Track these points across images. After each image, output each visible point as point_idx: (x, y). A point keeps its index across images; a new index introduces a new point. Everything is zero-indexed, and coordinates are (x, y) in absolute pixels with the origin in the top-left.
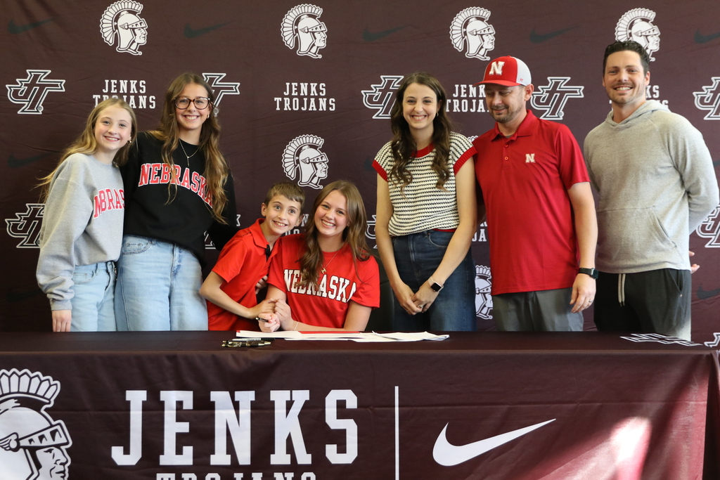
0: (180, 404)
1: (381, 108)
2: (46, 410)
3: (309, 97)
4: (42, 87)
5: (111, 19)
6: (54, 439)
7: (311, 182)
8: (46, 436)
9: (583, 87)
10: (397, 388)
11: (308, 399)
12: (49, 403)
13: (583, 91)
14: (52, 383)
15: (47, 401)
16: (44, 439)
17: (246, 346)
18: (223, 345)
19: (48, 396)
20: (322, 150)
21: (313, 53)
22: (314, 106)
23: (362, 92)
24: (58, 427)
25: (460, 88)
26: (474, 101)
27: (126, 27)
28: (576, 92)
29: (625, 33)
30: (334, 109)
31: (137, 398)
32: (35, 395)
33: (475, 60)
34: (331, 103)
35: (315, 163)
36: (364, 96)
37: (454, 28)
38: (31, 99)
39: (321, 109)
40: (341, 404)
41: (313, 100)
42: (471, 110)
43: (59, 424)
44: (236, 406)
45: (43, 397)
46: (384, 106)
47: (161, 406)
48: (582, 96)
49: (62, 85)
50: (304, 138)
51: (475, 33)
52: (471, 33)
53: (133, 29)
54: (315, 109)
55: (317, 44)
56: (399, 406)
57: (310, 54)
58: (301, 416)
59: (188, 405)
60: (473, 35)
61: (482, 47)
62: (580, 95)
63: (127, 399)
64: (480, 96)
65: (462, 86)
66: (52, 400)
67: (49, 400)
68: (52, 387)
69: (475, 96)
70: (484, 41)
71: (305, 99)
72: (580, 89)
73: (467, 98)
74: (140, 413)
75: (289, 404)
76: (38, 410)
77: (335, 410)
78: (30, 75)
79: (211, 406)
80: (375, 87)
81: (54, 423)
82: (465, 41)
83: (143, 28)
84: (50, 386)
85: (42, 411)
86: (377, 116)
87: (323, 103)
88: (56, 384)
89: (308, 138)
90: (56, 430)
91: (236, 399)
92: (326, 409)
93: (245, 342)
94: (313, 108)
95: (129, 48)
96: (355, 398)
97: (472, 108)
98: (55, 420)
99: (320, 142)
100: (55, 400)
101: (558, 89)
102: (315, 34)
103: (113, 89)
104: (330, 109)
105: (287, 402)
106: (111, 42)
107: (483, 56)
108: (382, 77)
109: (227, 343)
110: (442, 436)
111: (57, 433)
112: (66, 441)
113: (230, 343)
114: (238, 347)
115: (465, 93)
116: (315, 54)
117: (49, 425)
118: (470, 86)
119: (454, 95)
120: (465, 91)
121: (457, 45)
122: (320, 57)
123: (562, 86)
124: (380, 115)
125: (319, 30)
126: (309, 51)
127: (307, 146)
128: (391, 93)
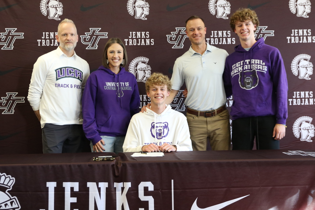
0: (72, 189)
2: (8, 191)
3: (141, 38)
4: (13, 36)
5: (45, 3)
6: (12, 206)
7: (143, 79)
8: (8, 204)
9: (274, 31)
10: (172, 181)
11: (130, 186)
12: (10, 188)
13: (274, 33)
14: (11, 178)
15: (9, 187)
16: (7, 206)
17: (104, 160)
18: (94, 160)
19: (9, 185)
20: (148, 64)
21: (143, 18)
22: (144, 43)
23: (167, 36)
24: (14, 200)
25: (214, 33)
26: (221, 39)
27: (53, 7)
28: (270, 33)
29: (294, 4)
30: (153, 44)
31: (51, 186)
32: (3, 184)
33: (221, 19)
34: (152, 41)
35: (144, 70)
36: (168, 38)
37: (210, 4)
38: (7, 42)
39: (147, 44)
40: (146, 189)
41: (143, 40)
42: (220, 43)
43: (15, 198)
44: (99, 189)
45: (7, 185)
46: (177, 42)
47: (63, 189)
48: (274, 35)
49: (22, 35)
50: (139, 58)
51: (221, 6)
52: (219, 6)
53: (56, 8)
54: (144, 44)
55: (145, 13)
56: (174, 189)
57: (141, 18)
58: (127, 195)
59: (76, 189)
60: (220, 7)
61: (224, 13)
62: (272, 35)
63: (47, 186)
64: (224, 36)
65: (215, 32)
66: (11, 187)
67: (10, 186)
68: (11, 181)
69: (221, 36)
70: (225, 10)
71: (139, 40)
72: (272, 32)
73: (218, 37)
74: (53, 193)
75: (123, 189)
76: (4, 192)
77: (143, 192)
78: (7, 31)
79: (87, 189)
80: (173, 33)
81: (12, 198)
82: (216, 10)
83: (60, 7)
84: (10, 180)
85: (6, 192)
86: (174, 47)
87: (148, 41)
88: (13, 179)
89: (141, 58)
90: (13, 201)
91: (99, 187)
92: (139, 191)
93: (104, 158)
94: (143, 44)
95: (54, 17)
96: (153, 186)
97: (220, 42)
98: (12, 196)
99: (147, 60)
100: (12, 187)
101: (261, 32)
102: (144, 8)
103: (47, 37)
104: (152, 44)
105: (122, 188)
106: (45, 14)
107: (225, 17)
108: (176, 28)
109: (96, 158)
110: (195, 204)
111: (14, 202)
112: (18, 207)
113: (97, 159)
114: (101, 161)
115: (216, 35)
116: (144, 18)
117: (9, 199)
118: (219, 32)
119: (211, 36)
120: (216, 34)
121: (212, 12)
122: (146, 19)
123: (264, 31)
124: (176, 46)
125: (145, 6)
126: (141, 16)
127: (141, 62)
128: (181, 36)
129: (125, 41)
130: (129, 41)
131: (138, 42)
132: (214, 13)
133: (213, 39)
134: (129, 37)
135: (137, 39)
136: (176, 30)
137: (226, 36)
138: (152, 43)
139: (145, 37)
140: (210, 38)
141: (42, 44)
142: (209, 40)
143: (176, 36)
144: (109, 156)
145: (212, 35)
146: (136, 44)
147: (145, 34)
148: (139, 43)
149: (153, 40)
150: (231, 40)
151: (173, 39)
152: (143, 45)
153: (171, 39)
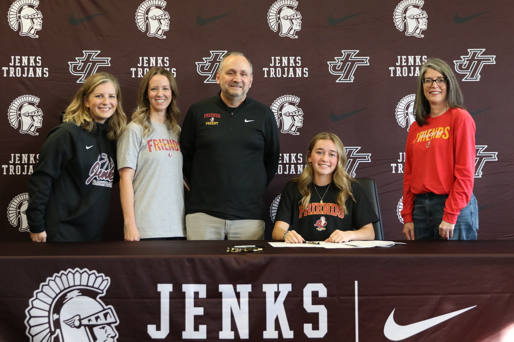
0: (196, 294)
1: (342, 74)
2: (100, 298)
3: (288, 67)
4: (94, 63)
5: (143, 13)
6: (106, 319)
7: (290, 130)
8: (100, 317)
9: (495, 56)
10: (356, 282)
11: (291, 290)
12: (103, 293)
13: (495, 59)
14: (105, 278)
15: (101, 292)
16: (99, 319)
17: (244, 251)
18: (228, 251)
19: (101, 288)
20: (298, 106)
21: (291, 35)
22: (292, 74)
23: (328, 63)
24: (109, 311)
25: (401, 59)
26: (412, 68)
27: (154, 18)
28: (490, 60)
30: (307, 76)
31: (165, 289)
32: (92, 287)
33: (413, 37)
34: (305, 72)
35: (293, 116)
36: (330, 66)
37: (396, 14)
38: (86, 72)
39: (297, 76)
40: (315, 294)
41: (291, 69)
42: (410, 75)
43: (110, 308)
44: (238, 295)
45: (98, 289)
46: (344, 73)
47: (183, 296)
48: (495, 63)
49: (109, 61)
50: (285, 98)
51: (412, 18)
52: (410, 17)
53: (160, 20)
54: (293, 76)
55: (294, 28)
56: (359, 296)
57: (289, 36)
58: (286, 303)
59: (203, 295)
61: (418, 28)
62: (493, 62)
63: (159, 290)
64: (417, 64)
65: (403, 57)
66: (105, 291)
67: (102, 290)
68: (104, 281)
69: (413, 64)
70: (419, 23)
71: (286, 69)
72: (493, 57)
73: (407, 66)
74: (168, 300)
75: (277, 294)
76: (95, 298)
77: (310, 298)
78: (85, 55)
79: (220, 295)
80: (338, 59)
81: (106, 307)
82: (405, 23)
83: (166, 19)
84: (103, 281)
85: (98, 299)
86: (340, 80)
87: (299, 71)
88: (107, 280)
89: (288, 97)
90: (108, 313)
91: (238, 291)
92: (304, 298)
93: (244, 248)
94: (291, 75)
95: (157, 33)
96: (325, 290)
97: (411, 73)
98: (106, 305)
99: (297, 100)
100: (107, 291)
101: (476, 58)
102: (293, 20)
103: (145, 63)
104: (305, 76)
105: (275, 293)
106: (143, 29)
107: (419, 34)
108: (343, 51)
109: (231, 249)
110: (391, 318)
111: (108, 315)
112: (114, 321)
113: (233, 249)
114: (239, 252)
115: (405, 62)
116: (293, 35)
117: (102, 309)
118: (409, 57)
119: (397, 64)
120: (405, 60)
121: (399, 27)
122: (297, 37)
123: (479, 56)
124: (342, 79)
125: (295, 17)
126: (289, 33)
127: (287, 104)
128: (350, 63)
129: (264, 71)
130: (269, 70)
131: (283, 73)
132: (401, 28)
133: (400, 68)
134: (271, 64)
135: (283, 68)
136: (343, 54)
137: (420, 64)
138: (306, 74)
139: (294, 65)
140: (396, 66)
141: (138, 75)
142: (393, 70)
143: (342, 63)
144: (251, 246)
145: (398, 62)
146: (280, 76)
147: (295, 60)
148: (285, 74)
149: (307, 69)
151: (338, 68)
152: (291, 77)
153: (334, 68)
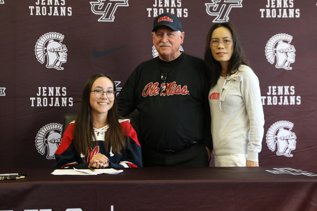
1: (104, 14)
3: (53, 6)
7: (55, 65)
13: (242, 3)
17: (7, 179)
20: (63, 43)
22: (57, 12)
23: (91, 3)
26: (168, 9)
28: (237, 3)
30: (71, 15)
34: (69, 11)
35: (58, 52)
36: (92, 6)
39: (62, 15)
41: (56, 8)
46: (105, 13)
48: (242, 6)
50: (50, 35)
54: (57, 15)
62: (240, 5)
64: (172, 6)
69: (168, 6)
71: (51, 8)
72: (240, 1)
73: (163, 7)
86: (101, 19)
87: (63, 10)
89: (53, 35)
93: (7, 176)
94: (56, 14)
99: (61, 37)
101: (224, 2)
104: (68, 14)
115: (161, 4)
119: (154, 6)
120: (161, 2)
124: (103, 19)
127: (52, 40)
128: (111, 4)
129: (30, 9)
130: (35, 8)
131: (48, 11)
133: (156, 9)
134: (36, 3)
135: (48, 7)
137: (175, 6)
138: (69, 13)
139: (59, 4)
142: (151, 11)
143: (103, 3)
144: (14, 174)
145: (155, 4)
146: (45, 14)
148: (50, 13)
149: (71, 8)
150: (182, 11)
151: (100, 8)
152: (56, 16)
153: (96, 8)
